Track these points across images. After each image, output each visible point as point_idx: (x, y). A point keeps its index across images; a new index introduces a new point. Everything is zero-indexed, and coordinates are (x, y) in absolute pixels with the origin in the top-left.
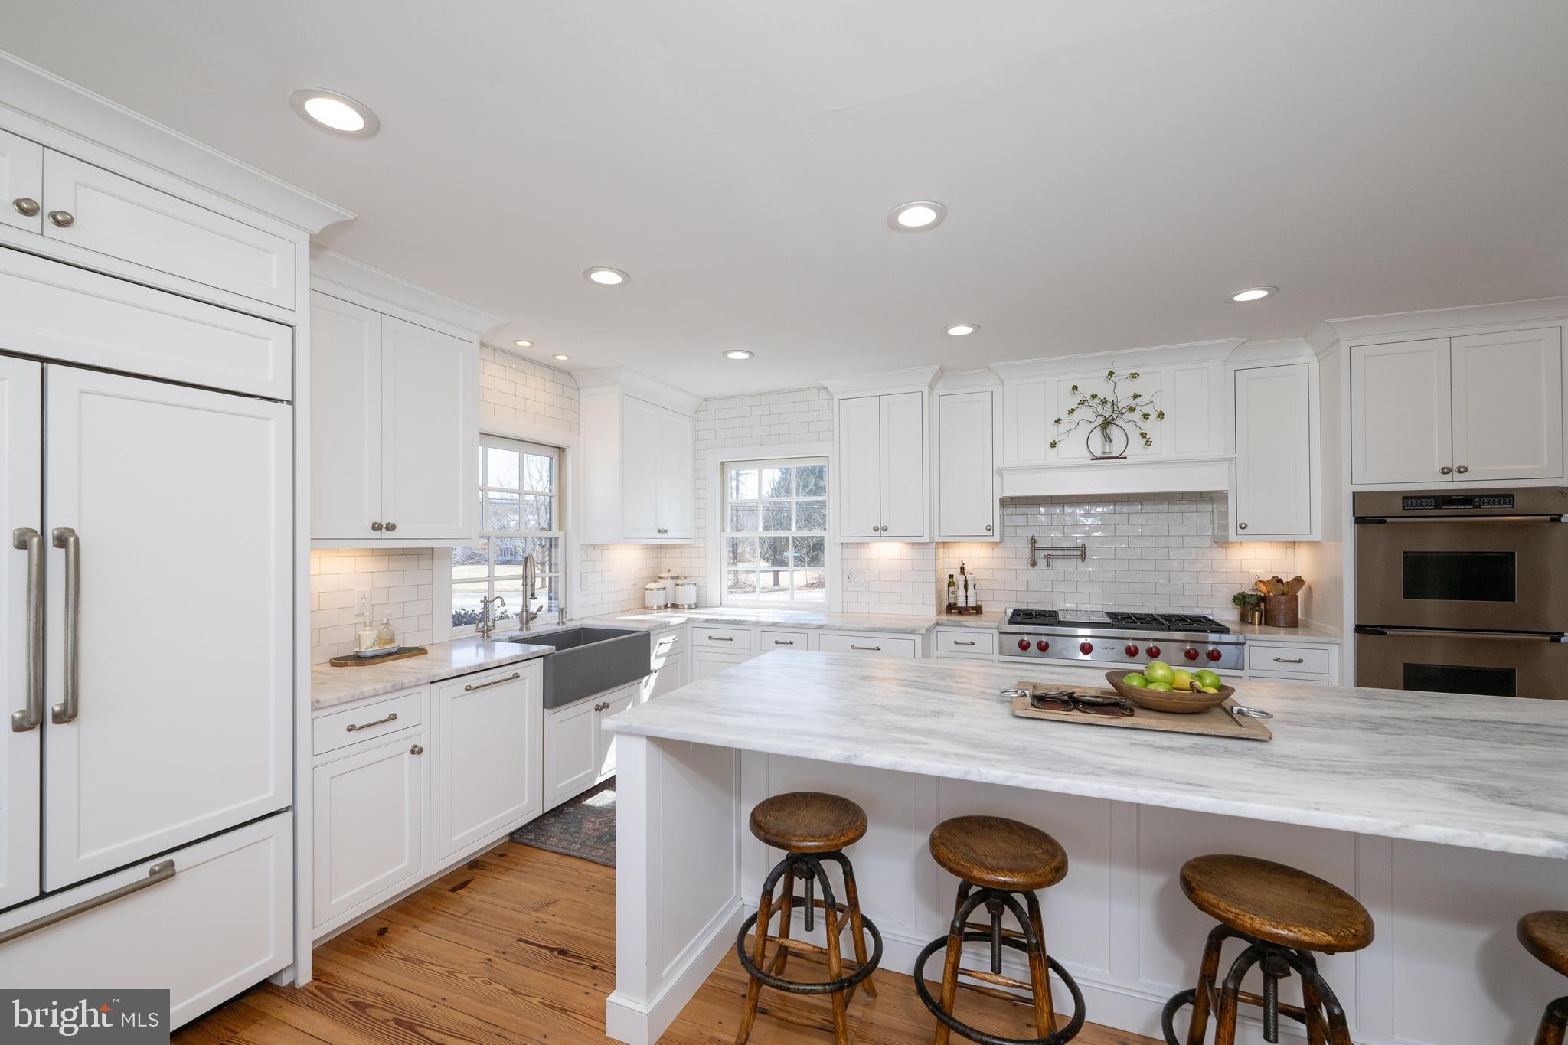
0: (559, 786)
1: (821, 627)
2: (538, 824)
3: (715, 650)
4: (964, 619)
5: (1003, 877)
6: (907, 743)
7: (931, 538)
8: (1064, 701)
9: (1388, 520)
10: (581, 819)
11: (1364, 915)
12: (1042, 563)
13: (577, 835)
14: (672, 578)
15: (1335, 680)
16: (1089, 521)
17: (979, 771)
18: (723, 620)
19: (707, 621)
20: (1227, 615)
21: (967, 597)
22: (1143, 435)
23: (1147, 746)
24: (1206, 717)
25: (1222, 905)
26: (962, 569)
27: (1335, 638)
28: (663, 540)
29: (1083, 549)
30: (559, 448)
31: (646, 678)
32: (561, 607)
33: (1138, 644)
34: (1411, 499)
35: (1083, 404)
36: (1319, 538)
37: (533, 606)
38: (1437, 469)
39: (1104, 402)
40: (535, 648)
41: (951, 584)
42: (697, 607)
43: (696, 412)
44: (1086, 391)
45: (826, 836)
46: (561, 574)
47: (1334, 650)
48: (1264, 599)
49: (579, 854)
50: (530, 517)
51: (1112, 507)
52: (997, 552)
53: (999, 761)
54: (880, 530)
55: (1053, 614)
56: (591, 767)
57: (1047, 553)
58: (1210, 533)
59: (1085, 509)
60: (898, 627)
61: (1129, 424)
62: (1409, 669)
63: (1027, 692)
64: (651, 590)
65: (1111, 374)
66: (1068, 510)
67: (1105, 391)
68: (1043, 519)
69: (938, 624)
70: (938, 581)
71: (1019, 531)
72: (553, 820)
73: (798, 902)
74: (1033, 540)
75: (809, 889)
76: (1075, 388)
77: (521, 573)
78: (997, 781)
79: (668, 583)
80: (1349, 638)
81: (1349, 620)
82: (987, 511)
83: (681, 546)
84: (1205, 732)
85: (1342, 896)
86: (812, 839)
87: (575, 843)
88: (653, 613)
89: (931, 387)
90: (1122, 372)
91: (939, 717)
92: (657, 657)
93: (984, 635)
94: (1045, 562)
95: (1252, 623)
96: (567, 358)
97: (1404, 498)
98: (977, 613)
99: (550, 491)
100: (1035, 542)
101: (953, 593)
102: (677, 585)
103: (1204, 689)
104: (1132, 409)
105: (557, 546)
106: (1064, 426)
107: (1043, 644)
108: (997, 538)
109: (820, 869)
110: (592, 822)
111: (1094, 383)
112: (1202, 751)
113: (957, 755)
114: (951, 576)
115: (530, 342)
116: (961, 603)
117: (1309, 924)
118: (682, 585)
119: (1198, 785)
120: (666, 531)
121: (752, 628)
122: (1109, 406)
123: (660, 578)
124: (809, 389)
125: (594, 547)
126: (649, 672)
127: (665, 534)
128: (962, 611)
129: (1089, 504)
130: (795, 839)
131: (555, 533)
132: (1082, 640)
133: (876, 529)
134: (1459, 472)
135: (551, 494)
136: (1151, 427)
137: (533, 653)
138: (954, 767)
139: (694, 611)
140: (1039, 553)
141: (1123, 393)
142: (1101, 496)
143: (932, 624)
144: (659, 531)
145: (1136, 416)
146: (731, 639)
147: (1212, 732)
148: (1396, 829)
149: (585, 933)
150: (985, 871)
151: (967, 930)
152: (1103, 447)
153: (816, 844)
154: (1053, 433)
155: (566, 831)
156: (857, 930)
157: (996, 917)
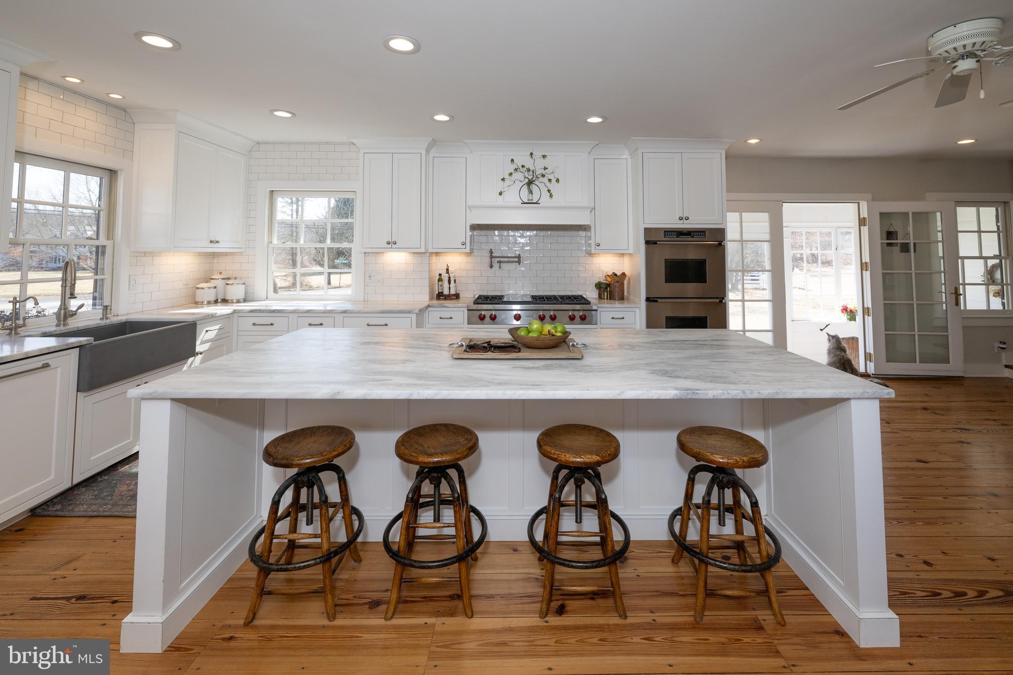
0: (92, 459)
1: (345, 312)
2: (66, 496)
3: (257, 333)
4: (448, 303)
5: (437, 458)
6: (377, 381)
7: (425, 249)
8: (485, 347)
9: (658, 242)
10: (116, 484)
11: (616, 443)
12: (496, 266)
13: (109, 498)
14: (223, 279)
15: (638, 327)
16: (523, 240)
17: (419, 393)
18: (266, 310)
19: (252, 311)
20: (591, 294)
21: (450, 288)
22: (549, 191)
23: (521, 367)
24: (557, 349)
25: (553, 451)
26: (447, 270)
27: (637, 305)
28: (215, 248)
29: (519, 257)
30: (111, 170)
31: (191, 359)
32: (105, 305)
33: (545, 313)
34: (668, 232)
35: (517, 170)
36: (631, 252)
37: (73, 304)
38: (678, 217)
39: (529, 170)
40: (72, 340)
41: (440, 280)
42: (245, 301)
43: (250, 151)
44: (519, 162)
45: (321, 453)
46: (107, 276)
47: (637, 310)
48: (608, 285)
49: (109, 514)
50: (88, 228)
51: (535, 232)
52: (470, 259)
53: (433, 385)
54: (392, 244)
55: (501, 297)
56: (130, 439)
57: (498, 259)
58: (584, 248)
59: (520, 233)
60: (400, 309)
61: (541, 183)
62: (668, 319)
63: (464, 344)
64: (202, 288)
65: (531, 154)
66: (511, 233)
67: (529, 164)
68: (497, 238)
69: (429, 306)
70: (431, 279)
71: (483, 246)
72: (84, 490)
73: (303, 508)
75: (310, 496)
76: (512, 160)
77: (61, 276)
78: (429, 397)
79: (220, 283)
80: (643, 304)
81: (643, 296)
82: (463, 233)
83: (232, 254)
84: (552, 358)
85: (610, 436)
86: (310, 457)
87: (106, 504)
88: (203, 307)
89: (428, 151)
90: (538, 154)
91: (405, 363)
92: (203, 343)
93: (458, 312)
94: (498, 265)
95: (604, 299)
96: (121, 97)
97: (665, 231)
98: (456, 298)
99: (99, 206)
100: (492, 252)
101: (441, 286)
102: (227, 284)
103: (555, 334)
104: (543, 176)
105: (103, 253)
106: (507, 182)
107: (493, 316)
108: (468, 250)
109: (318, 478)
110: (127, 484)
111: (523, 159)
112: (547, 368)
113: (408, 385)
114: (440, 275)
115: (80, 80)
116: (446, 292)
117: (591, 453)
118: (232, 284)
119: (537, 385)
120: (217, 242)
121: (291, 316)
122: (531, 173)
123: (211, 279)
124: (342, 144)
125: (145, 254)
126: (194, 354)
127: (217, 244)
128: (448, 297)
129: (523, 230)
130: (296, 459)
131: (102, 241)
132: (515, 312)
133: (388, 243)
134: (686, 219)
135: (100, 208)
136: (553, 186)
137: (67, 345)
138: (403, 392)
139: (242, 304)
140: (495, 260)
141: (538, 165)
142: (530, 225)
143: (425, 306)
144: (211, 242)
145: (545, 180)
146: (272, 324)
147: (556, 357)
148: (619, 394)
149: (108, 576)
150: (426, 457)
151: (422, 500)
152: (528, 197)
153: (313, 460)
154: (500, 186)
155: (96, 497)
156: (347, 517)
157: (437, 486)
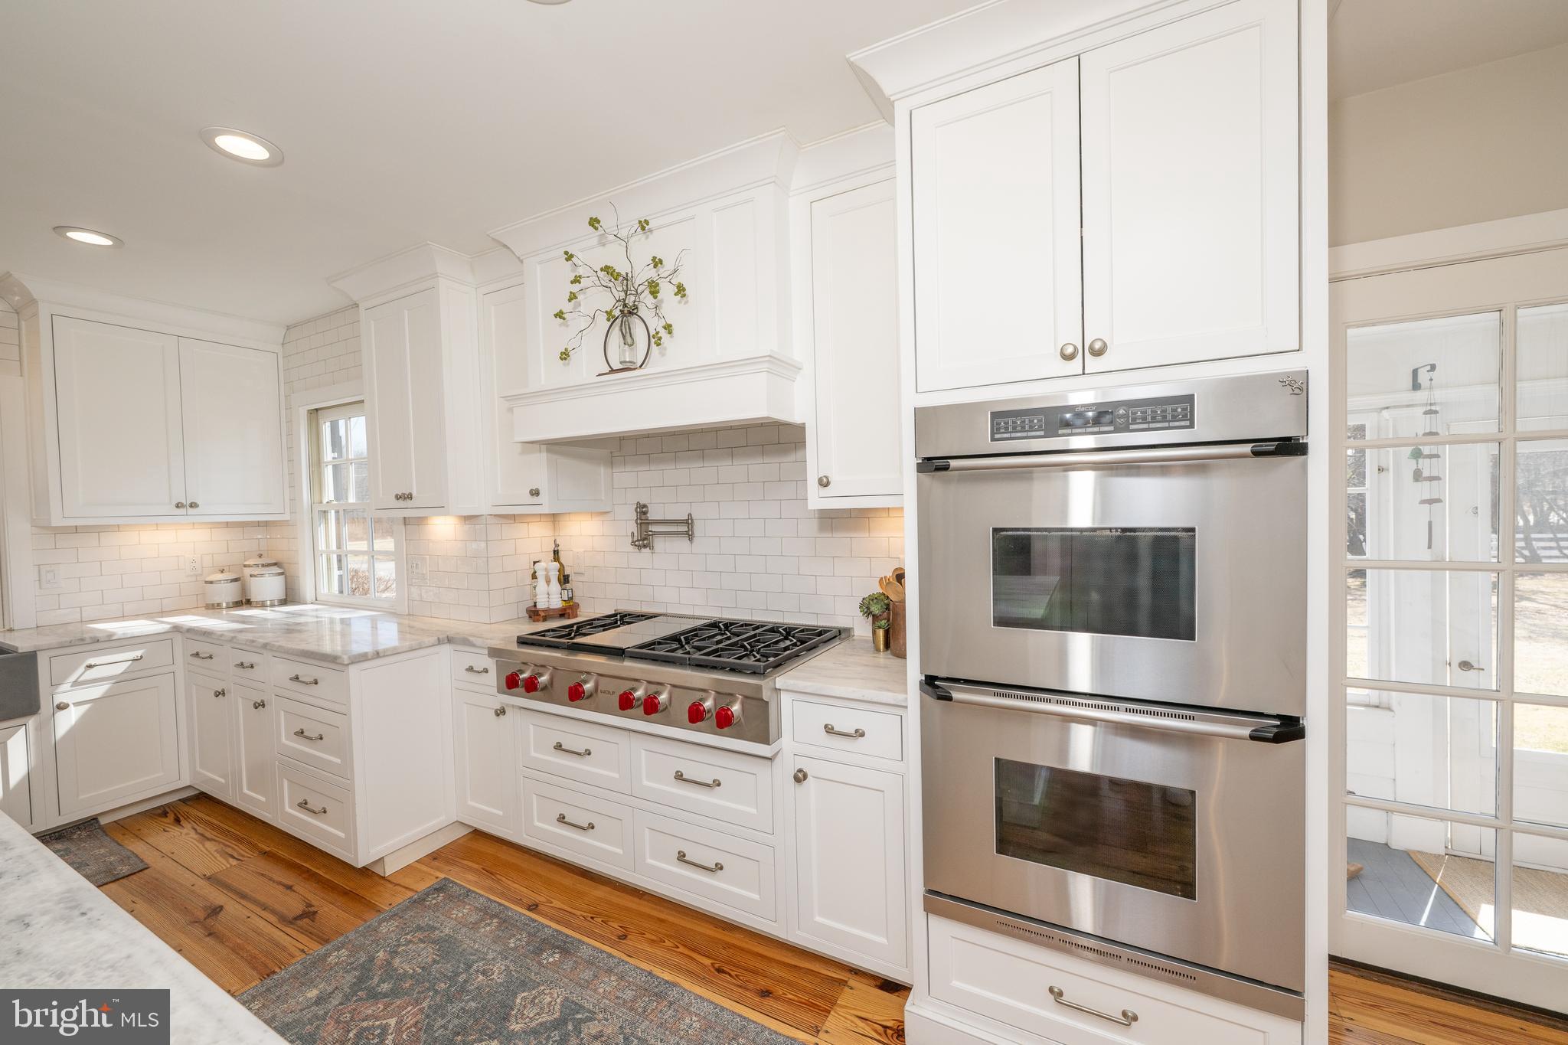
3: (201, 671)
14: (265, 566)
22: (668, 328)
26: (556, 553)
27: (904, 697)
29: (689, 522)
34: (1005, 418)
35: (582, 282)
41: (534, 576)
43: (283, 344)
48: (888, 607)
54: (404, 498)
65: (594, 223)
71: (628, 496)
74: (642, 510)
76: (569, 258)
97: (995, 415)
100: (647, 510)
104: (654, 286)
114: (535, 564)
116: (542, 604)
125: (76, 529)
127: (193, 509)
128: (546, 615)
134: (1093, 352)
146: (211, 657)
